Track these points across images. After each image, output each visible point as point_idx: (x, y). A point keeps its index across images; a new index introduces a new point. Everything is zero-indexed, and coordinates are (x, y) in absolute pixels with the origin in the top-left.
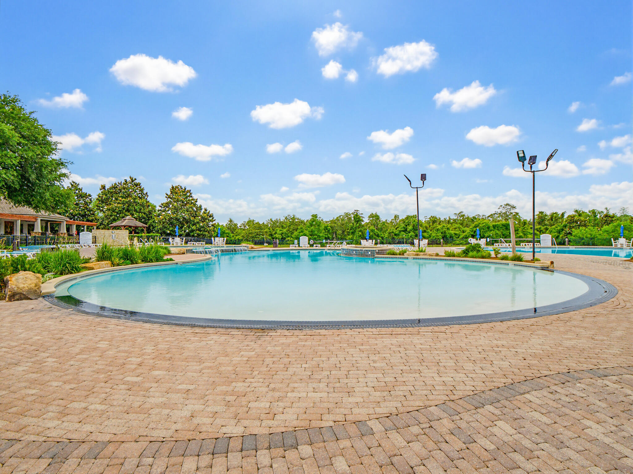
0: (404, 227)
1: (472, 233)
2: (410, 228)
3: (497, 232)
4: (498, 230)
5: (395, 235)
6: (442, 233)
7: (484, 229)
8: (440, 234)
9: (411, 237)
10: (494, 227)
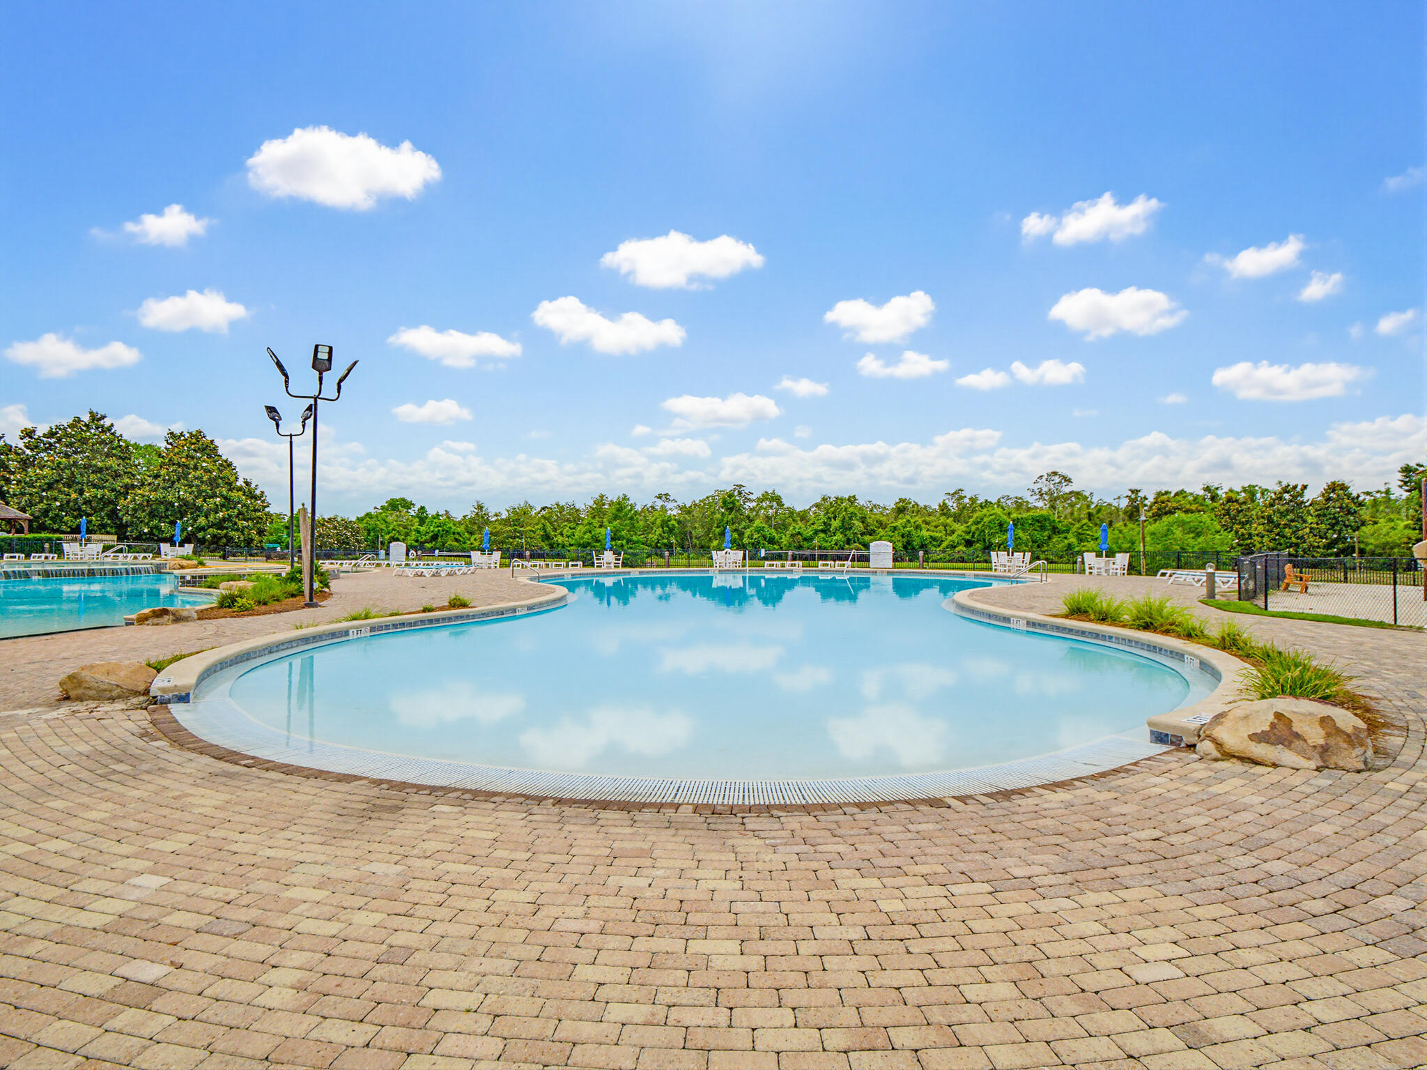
0: (825, 523)
1: (968, 537)
2: (835, 524)
3: (1021, 534)
4: (1023, 530)
5: (805, 539)
6: (903, 536)
7: (991, 528)
8: (900, 538)
9: (836, 544)
10: (1016, 522)
